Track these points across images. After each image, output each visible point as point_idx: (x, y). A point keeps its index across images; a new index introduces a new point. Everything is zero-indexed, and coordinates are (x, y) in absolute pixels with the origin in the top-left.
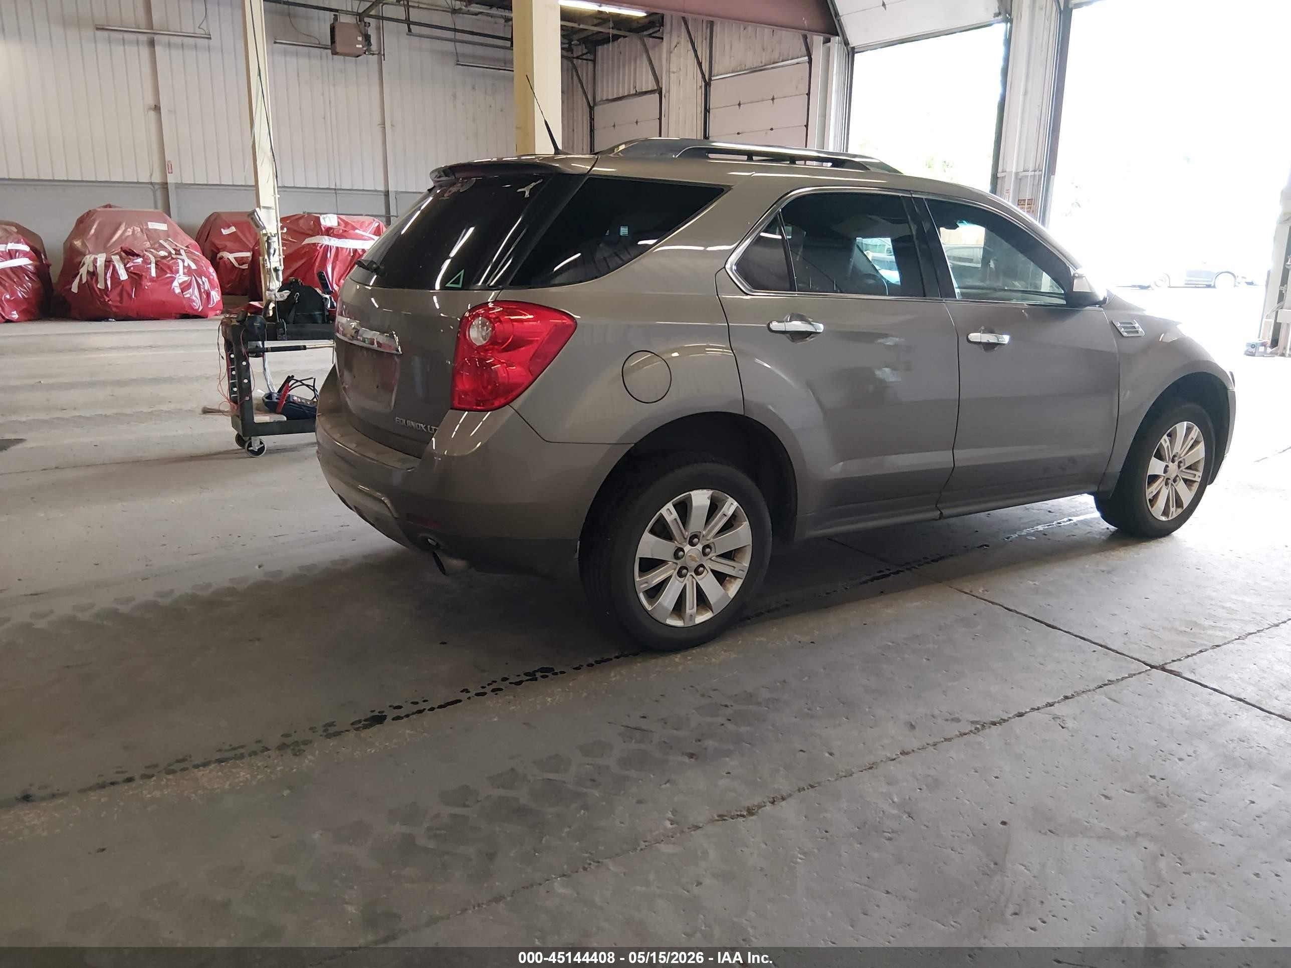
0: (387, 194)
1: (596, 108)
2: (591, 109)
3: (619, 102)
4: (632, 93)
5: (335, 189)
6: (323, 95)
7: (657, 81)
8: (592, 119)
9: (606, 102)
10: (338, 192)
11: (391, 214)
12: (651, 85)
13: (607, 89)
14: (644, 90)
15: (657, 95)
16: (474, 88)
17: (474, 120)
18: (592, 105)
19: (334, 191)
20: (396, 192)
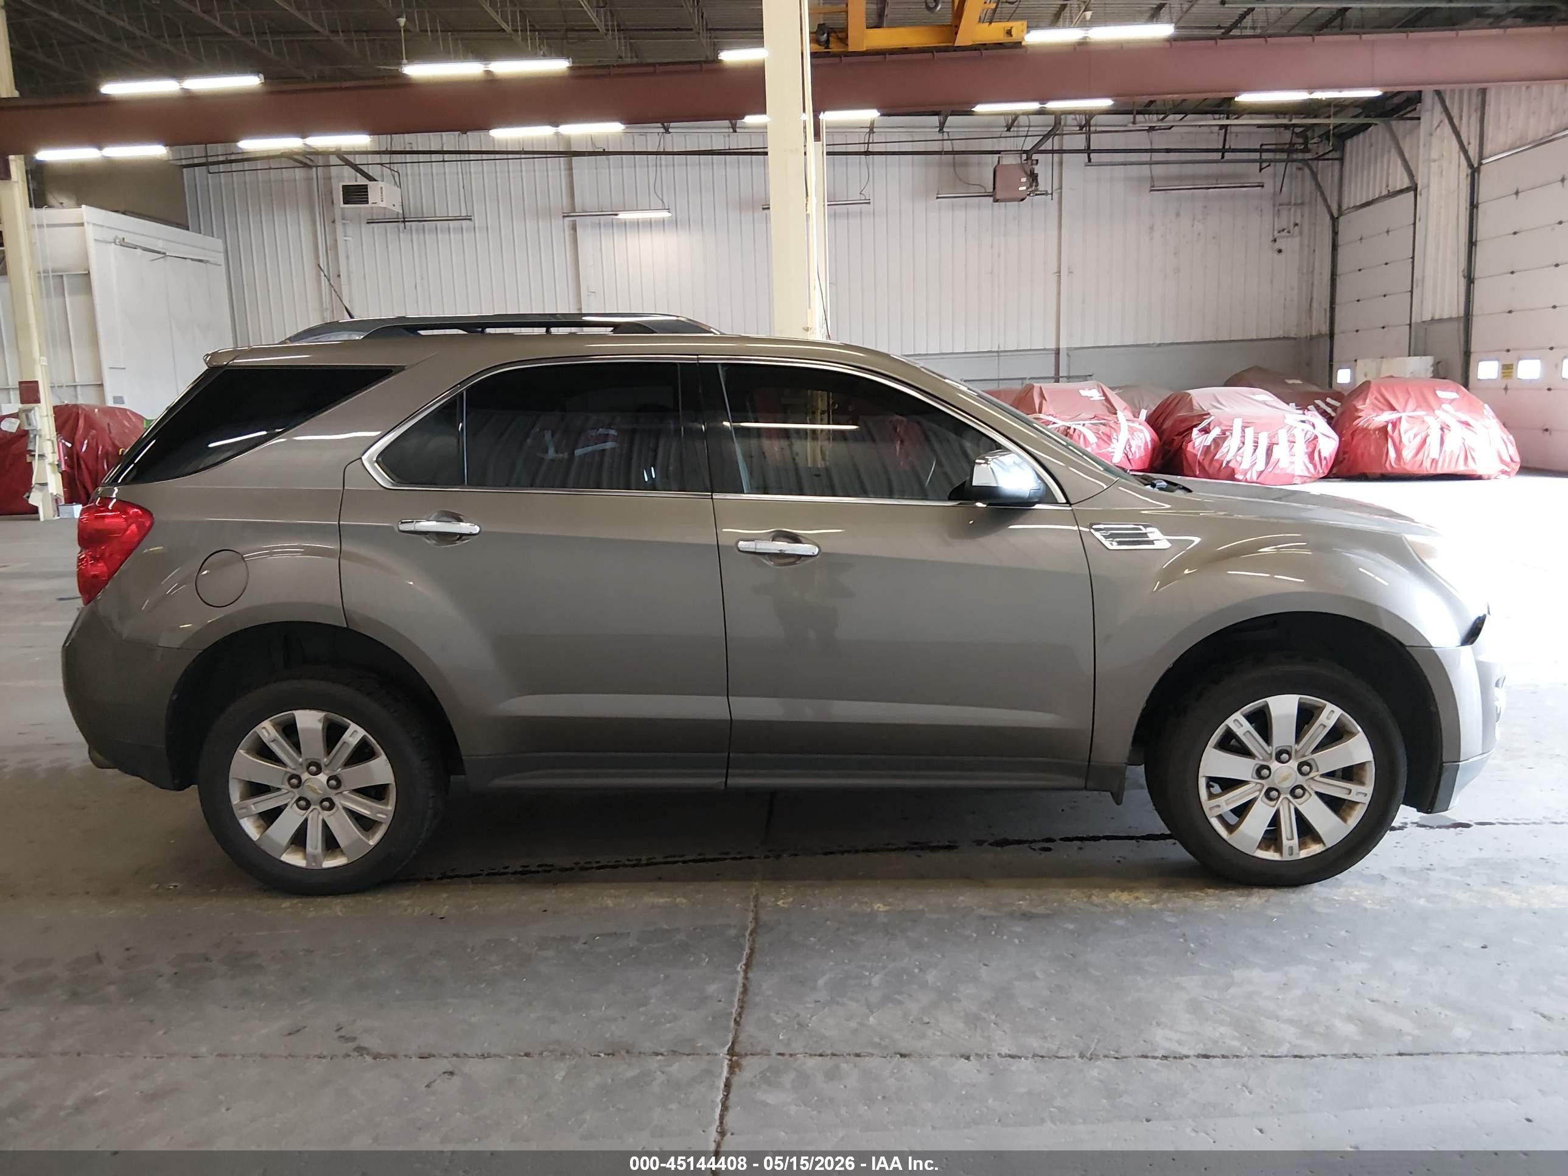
0: (1057, 352)
1: (1341, 219)
2: (1334, 220)
3: (1368, 208)
4: (1383, 194)
5: (997, 352)
6: (992, 247)
7: (1411, 176)
8: (1335, 233)
9: (1354, 209)
10: (1001, 354)
11: (1061, 375)
12: (1406, 183)
13: (1354, 195)
14: (1398, 188)
15: (1412, 193)
16: (1178, 215)
17: (1175, 254)
18: (1336, 216)
19: (996, 354)
20: (1068, 349)
